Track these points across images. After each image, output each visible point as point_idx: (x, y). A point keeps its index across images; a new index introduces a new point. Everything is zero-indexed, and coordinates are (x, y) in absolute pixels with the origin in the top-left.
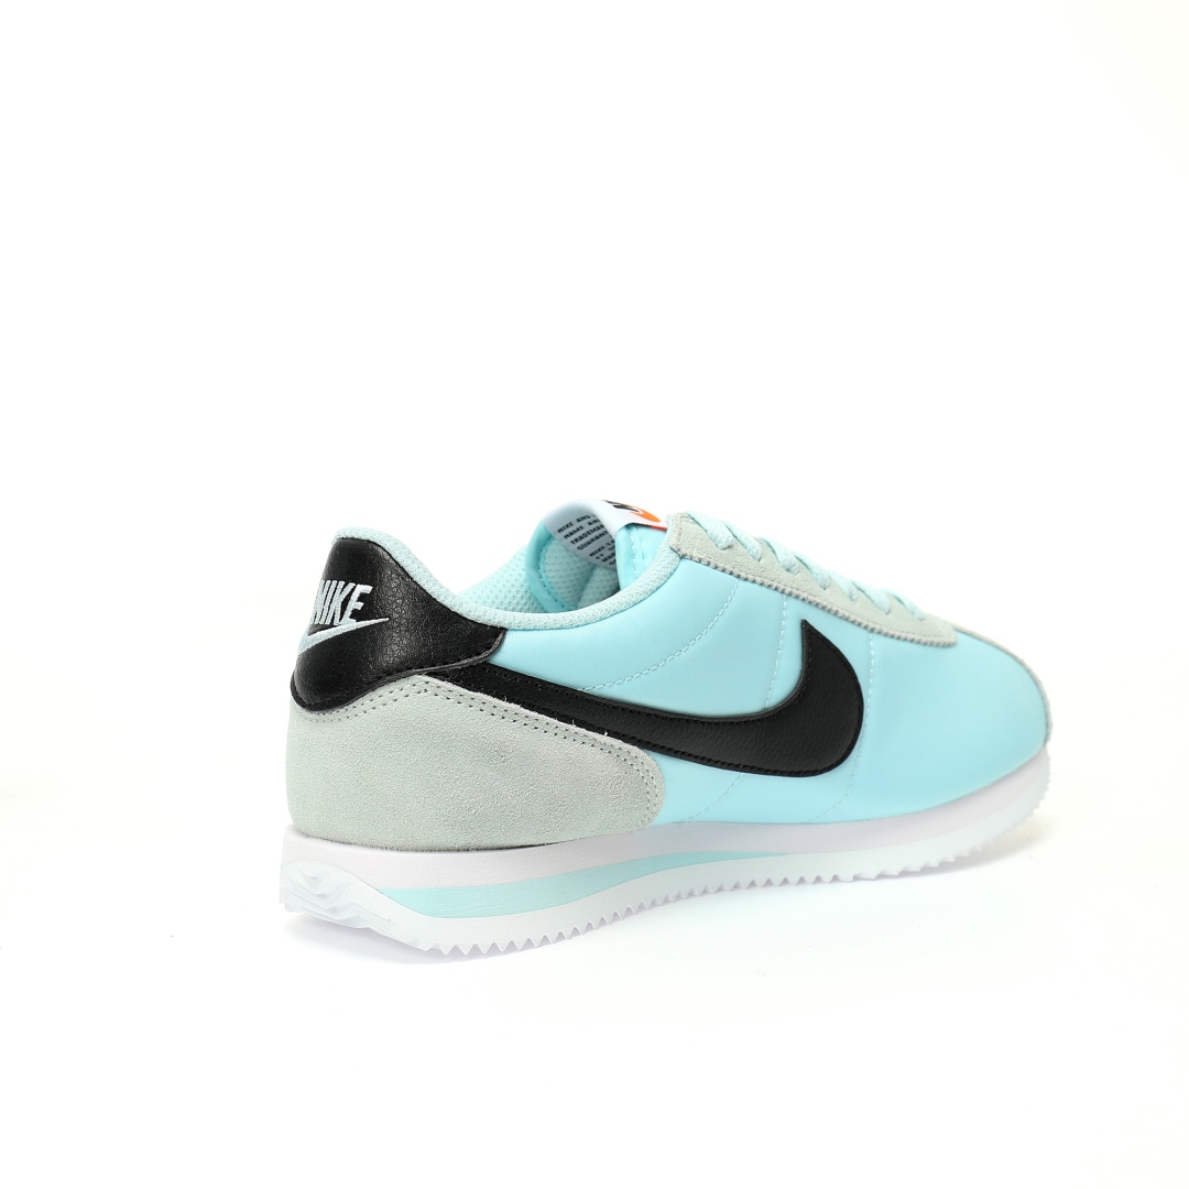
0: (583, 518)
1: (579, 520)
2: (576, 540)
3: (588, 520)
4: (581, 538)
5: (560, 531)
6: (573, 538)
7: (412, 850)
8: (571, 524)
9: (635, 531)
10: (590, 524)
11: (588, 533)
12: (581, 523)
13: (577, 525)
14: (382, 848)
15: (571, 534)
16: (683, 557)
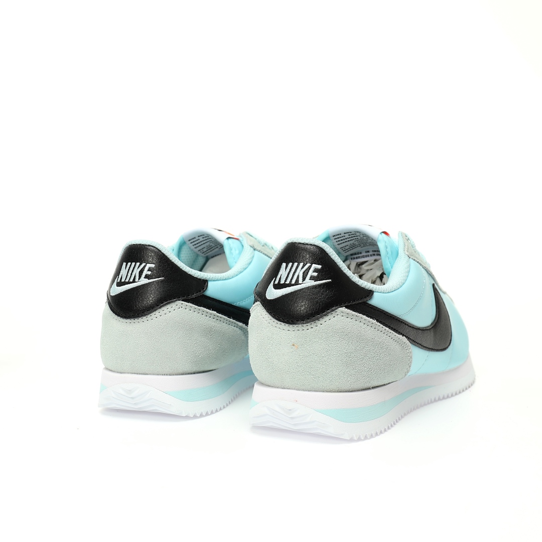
0: (201, 236)
1: (199, 236)
2: (195, 245)
3: (203, 236)
4: (197, 244)
5: (189, 240)
6: (194, 244)
7: (175, 375)
8: (195, 238)
9: (230, 240)
10: (203, 238)
11: (201, 242)
12: (199, 238)
13: (198, 238)
14: (163, 375)
15: (194, 242)
16: (255, 250)
